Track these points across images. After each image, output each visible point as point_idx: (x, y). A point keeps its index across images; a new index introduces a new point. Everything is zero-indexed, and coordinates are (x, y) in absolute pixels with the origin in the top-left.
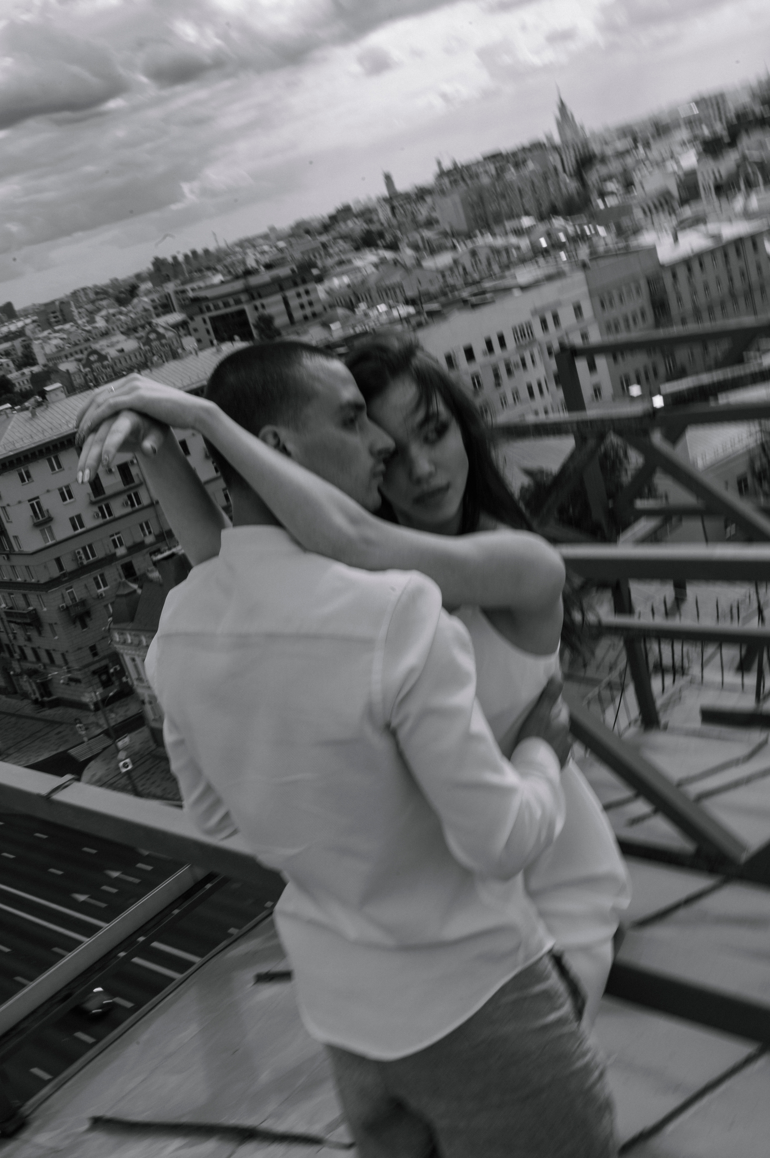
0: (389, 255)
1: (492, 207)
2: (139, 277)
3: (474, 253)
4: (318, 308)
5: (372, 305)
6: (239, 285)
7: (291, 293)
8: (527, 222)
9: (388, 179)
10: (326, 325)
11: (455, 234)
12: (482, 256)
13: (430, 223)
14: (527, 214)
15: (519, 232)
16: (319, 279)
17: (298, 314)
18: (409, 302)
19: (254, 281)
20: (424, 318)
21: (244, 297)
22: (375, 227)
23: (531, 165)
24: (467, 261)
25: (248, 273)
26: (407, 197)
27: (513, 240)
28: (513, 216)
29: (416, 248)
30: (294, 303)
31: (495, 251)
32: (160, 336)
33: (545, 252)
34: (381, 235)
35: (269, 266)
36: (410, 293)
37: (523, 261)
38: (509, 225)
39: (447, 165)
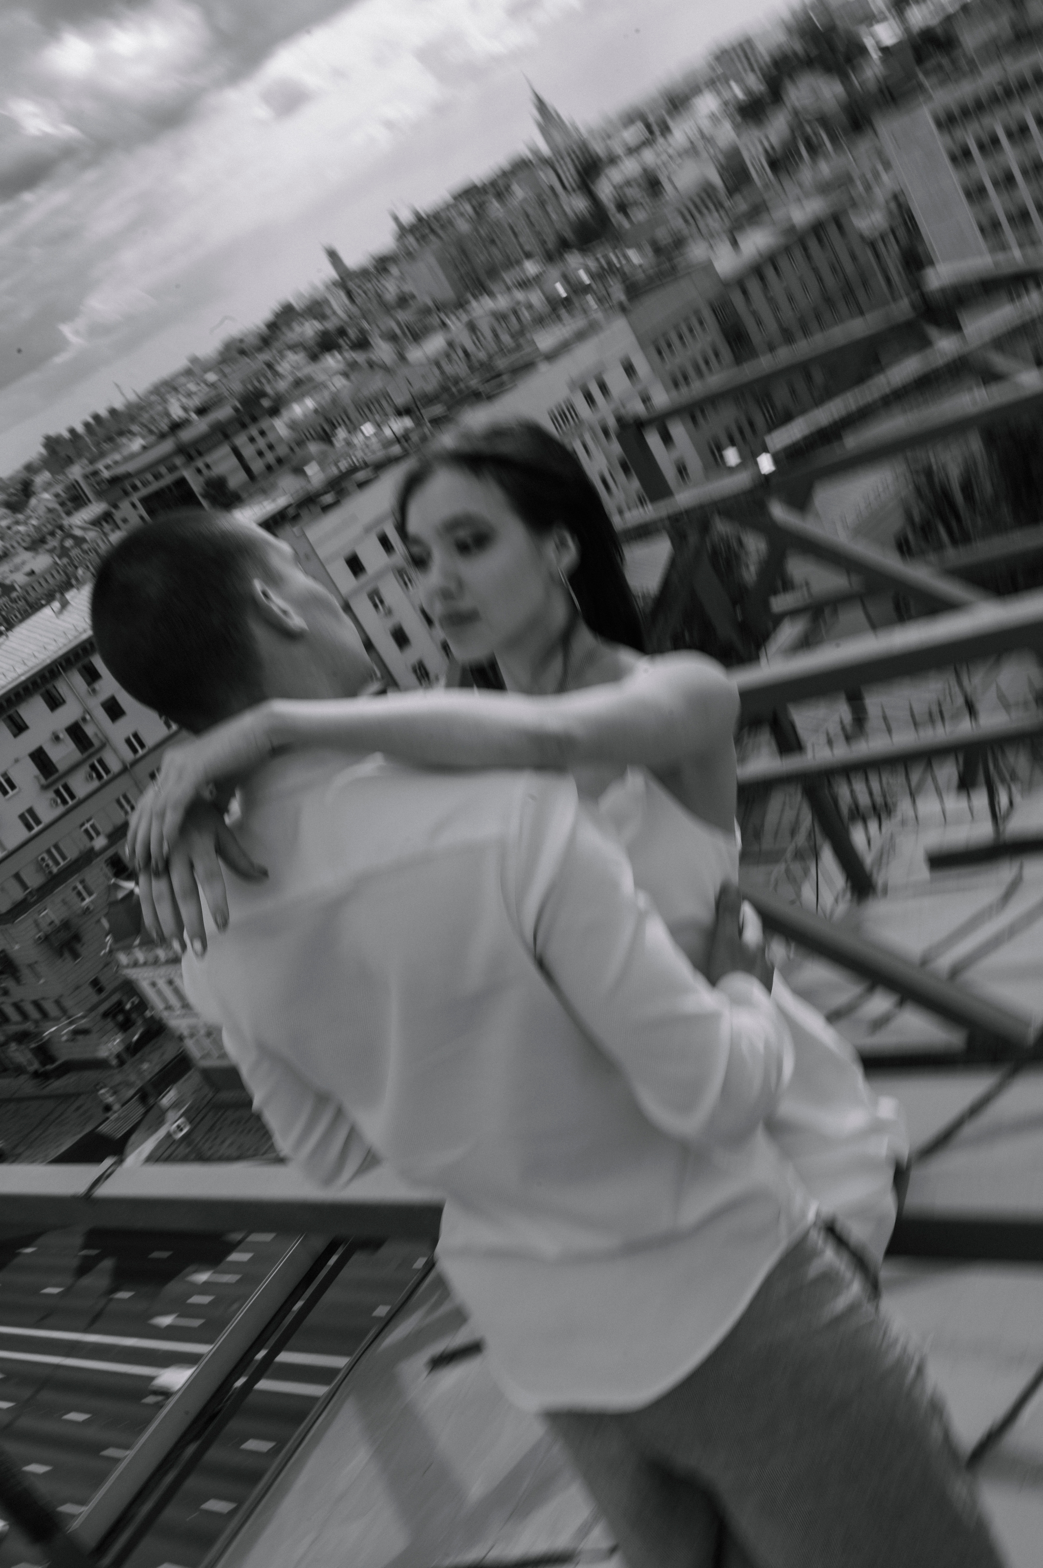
0: (359, 357)
1: (480, 258)
2: (30, 468)
3: (472, 327)
4: (282, 451)
5: (353, 428)
6: (167, 446)
7: (240, 440)
8: (531, 268)
9: (333, 256)
10: (299, 471)
11: (440, 307)
12: (484, 326)
13: (403, 301)
14: (528, 256)
15: (524, 284)
16: (274, 411)
17: (257, 466)
18: (401, 412)
19: (186, 435)
20: (427, 428)
21: (178, 461)
22: (331, 325)
23: (519, 192)
24: (465, 339)
25: (176, 426)
26: (364, 273)
27: (520, 295)
28: (511, 263)
29: (392, 338)
30: (248, 451)
31: (500, 317)
32: (79, 541)
33: (567, 303)
34: (342, 332)
35: (202, 411)
36: (400, 400)
37: (540, 321)
38: (509, 277)
39: (407, 217)
